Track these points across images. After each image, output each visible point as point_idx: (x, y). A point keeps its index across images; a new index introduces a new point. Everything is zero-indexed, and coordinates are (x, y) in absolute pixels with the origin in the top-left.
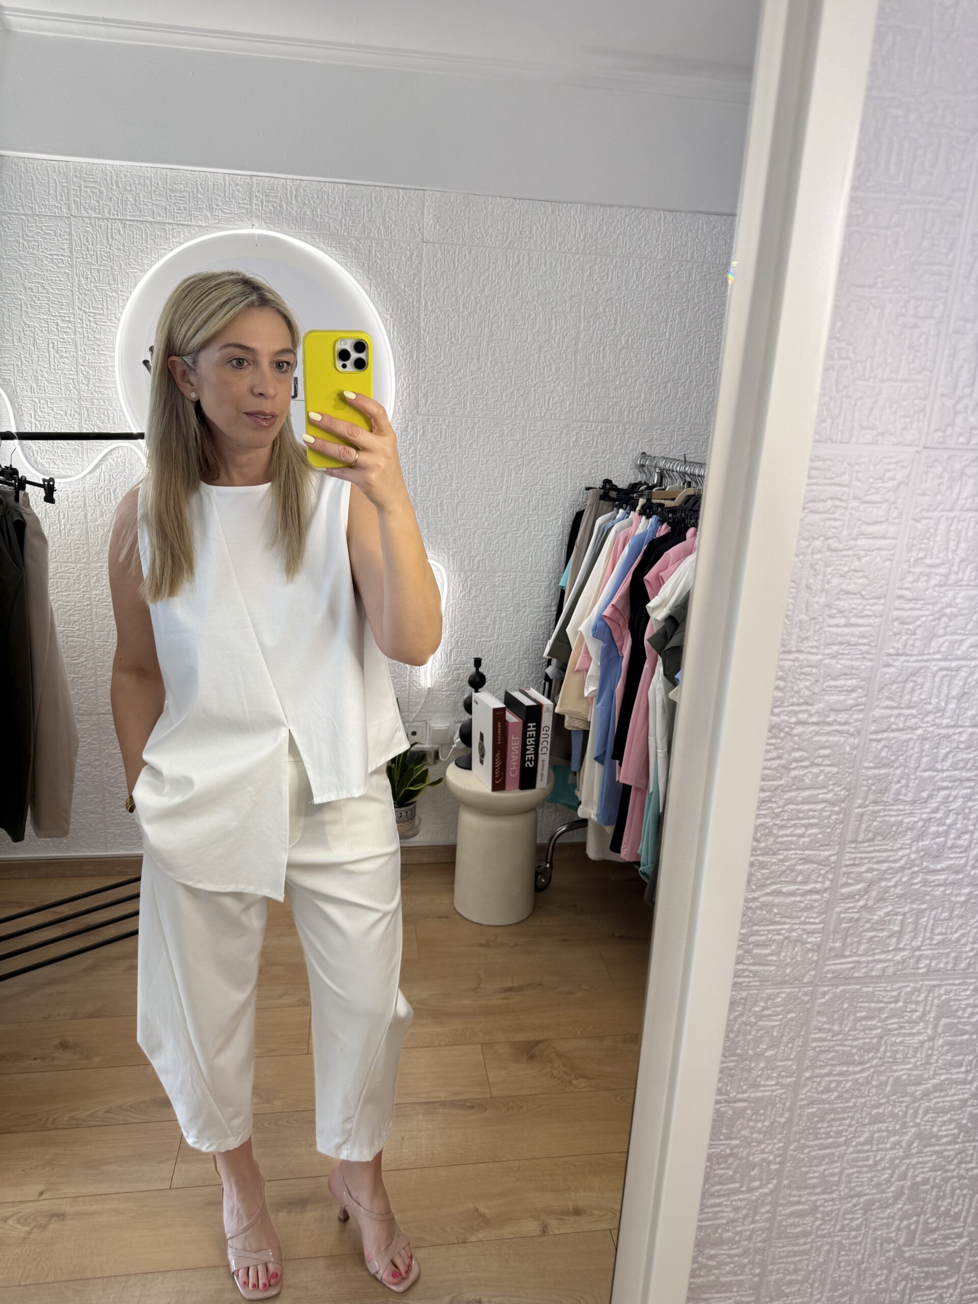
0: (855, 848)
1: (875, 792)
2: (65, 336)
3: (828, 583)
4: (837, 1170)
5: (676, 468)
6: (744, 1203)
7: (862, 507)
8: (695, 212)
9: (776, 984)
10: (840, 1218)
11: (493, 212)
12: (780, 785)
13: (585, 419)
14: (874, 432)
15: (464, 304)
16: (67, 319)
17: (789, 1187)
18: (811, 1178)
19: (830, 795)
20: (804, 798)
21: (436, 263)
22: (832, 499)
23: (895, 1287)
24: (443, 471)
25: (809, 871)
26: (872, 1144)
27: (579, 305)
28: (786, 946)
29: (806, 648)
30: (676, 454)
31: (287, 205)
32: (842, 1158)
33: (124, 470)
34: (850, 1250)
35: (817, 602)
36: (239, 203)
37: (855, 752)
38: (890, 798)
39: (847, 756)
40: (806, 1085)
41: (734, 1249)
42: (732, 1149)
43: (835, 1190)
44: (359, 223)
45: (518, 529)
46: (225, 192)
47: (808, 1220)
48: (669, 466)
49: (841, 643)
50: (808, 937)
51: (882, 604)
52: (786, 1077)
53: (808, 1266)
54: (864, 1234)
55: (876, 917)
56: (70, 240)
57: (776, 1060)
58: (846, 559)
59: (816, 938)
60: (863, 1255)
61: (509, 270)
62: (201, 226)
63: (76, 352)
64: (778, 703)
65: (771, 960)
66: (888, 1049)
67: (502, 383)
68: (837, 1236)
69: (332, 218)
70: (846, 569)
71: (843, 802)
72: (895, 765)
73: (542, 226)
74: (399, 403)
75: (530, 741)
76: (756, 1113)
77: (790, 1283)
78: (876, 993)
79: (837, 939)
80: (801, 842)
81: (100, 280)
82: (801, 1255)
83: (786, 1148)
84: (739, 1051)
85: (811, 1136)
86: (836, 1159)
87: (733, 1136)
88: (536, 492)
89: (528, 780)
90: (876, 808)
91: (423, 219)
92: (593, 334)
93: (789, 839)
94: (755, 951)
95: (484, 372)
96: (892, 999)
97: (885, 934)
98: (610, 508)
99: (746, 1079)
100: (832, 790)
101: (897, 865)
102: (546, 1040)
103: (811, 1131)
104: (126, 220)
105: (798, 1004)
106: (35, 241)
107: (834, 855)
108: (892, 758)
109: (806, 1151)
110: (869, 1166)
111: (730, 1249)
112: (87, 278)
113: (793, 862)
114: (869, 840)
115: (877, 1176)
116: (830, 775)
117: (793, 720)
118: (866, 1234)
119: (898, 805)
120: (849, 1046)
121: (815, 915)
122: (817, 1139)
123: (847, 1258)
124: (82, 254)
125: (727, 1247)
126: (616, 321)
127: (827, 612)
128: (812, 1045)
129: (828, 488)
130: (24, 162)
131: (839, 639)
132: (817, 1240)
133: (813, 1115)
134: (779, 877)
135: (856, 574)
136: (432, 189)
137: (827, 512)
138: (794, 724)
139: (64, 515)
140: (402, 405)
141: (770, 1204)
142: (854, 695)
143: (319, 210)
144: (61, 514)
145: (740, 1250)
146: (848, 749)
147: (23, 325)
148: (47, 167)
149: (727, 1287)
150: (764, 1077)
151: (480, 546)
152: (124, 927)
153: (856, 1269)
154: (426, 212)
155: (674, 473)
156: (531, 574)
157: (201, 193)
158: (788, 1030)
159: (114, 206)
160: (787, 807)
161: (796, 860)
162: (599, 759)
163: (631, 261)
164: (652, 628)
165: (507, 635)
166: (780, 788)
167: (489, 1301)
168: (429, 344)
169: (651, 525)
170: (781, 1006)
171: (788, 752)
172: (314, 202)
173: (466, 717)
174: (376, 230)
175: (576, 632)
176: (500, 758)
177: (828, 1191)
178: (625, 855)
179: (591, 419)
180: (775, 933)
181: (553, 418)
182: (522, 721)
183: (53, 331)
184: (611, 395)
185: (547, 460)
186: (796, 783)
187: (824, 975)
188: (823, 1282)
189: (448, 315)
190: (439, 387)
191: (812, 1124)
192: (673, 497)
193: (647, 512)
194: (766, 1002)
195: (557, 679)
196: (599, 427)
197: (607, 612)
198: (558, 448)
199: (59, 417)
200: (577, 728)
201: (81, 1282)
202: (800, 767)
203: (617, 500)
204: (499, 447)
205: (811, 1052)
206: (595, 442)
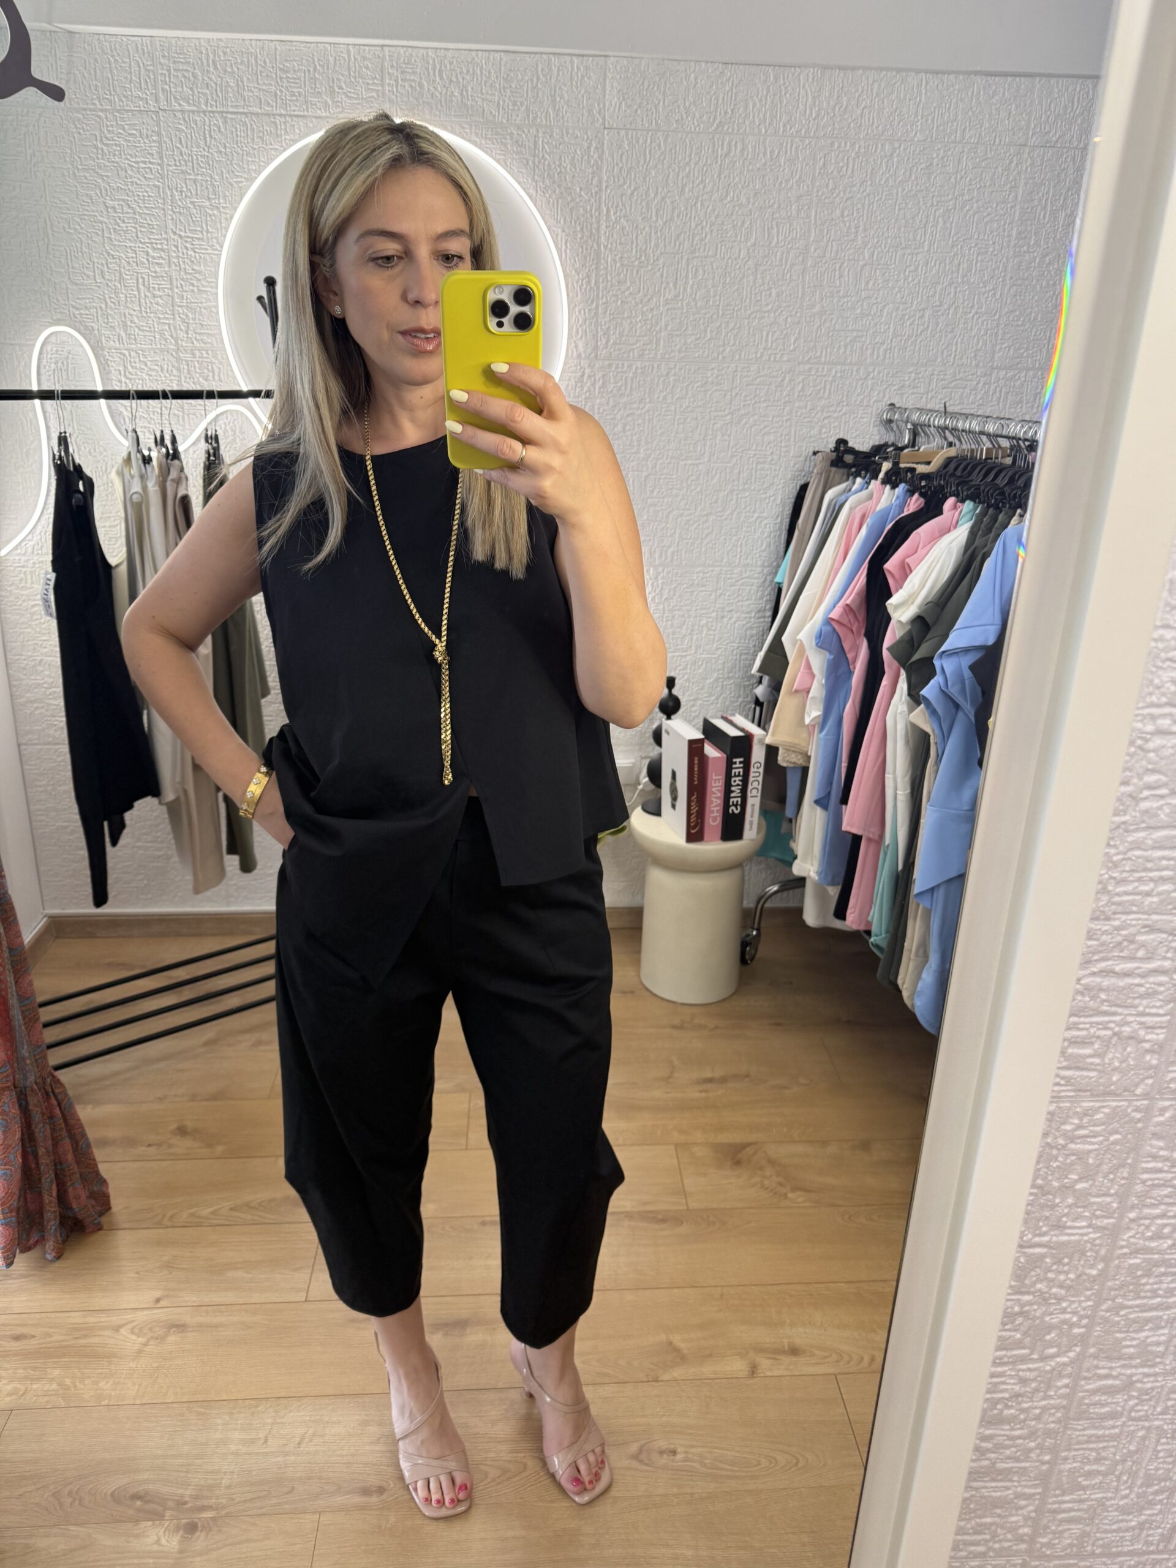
2: (158, 269)
4: (1163, 1338)
5: (934, 421)
6: (1032, 1375)
9: (1097, 1096)
10: (1163, 1398)
11: (696, 83)
12: (1124, 823)
13: (815, 361)
15: (657, 211)
16: (159, 246)
17: (1095, 1357)
18: (1128, 1347)
20: (1155, 841)
21: (621, 156)
24: (628, 433)
25: (1155, 944)
27: (809, 208)
28: (1115, 1045)
30: (936, 405)
31: (428, 84)
32: (1171, 1323)
33: (234, 440)
36: (368, 84)
40: (1129, 1229)
41: (1016, 1429)
42: (1022, 1306)
43: (1160, 1363)
44: (522, 105)
45: (724, 510)
46: (349, 69)
47: (1119, 1398)
48: (924, 418)
50: (1147, 1033)
52: (1103, 1217)
53: (1114, 1454)
56: (160, 142)
57: (1090, 1194)
59: (1157, 1034)
61: (717, 162)
62: (320, 117)
63: (171, 289)
65: (1092, 1064)
67: (706, 313)
68: (1157, 1419)
69: (487, 100)
73: (761, 100)
74: (573, 345)
75: (736, 781)
76: (1059, 1262)
77: (1089, 1474)
80: (1146, 903)
81: (197, 194)
82: (1106, 1441)
83: (1095, 1307)
84: (1039, 1182)
85: (1132, 1294)
86: (1163, 1324)
87: (1023, 1290)
88: (749, 460)
89: (732, 829)
91: (604, 96)
92: (827, 246)
93: (1131, 898)
94: (1070, 1051)
95: (682, 300)
98: (845, 477)
99: (1047, 1218)
102: (756, 1143)
103: (1131, 1287)
104: (227, 112)
105: (1126, 1123)
106: (116, 145)
109: (1122, 1313)
111: (1012, 1429)
112: (181, 192)
113: (1132, 930)
117: (1150, 728)
121: (1158, 1004)
122: (1139, 1298)
123: (1166, 1447)
124: (175, 160)
125: (1008, 1427)
126: (857, 228)
128: (1141, 1176)
130: (99, 39)
132: (1130, 1423)
133: (1137, 1267)
134: (1111, 951)
136: (616, 54)
138: (1151, 734)
140: (576, 349)
141: (1070, 1377)
143: (470, 89)
145: (1025, 1431)
147: (106, 256)
148: (127, 45)
149: (1006, 1474)
150: (1072, 1216)
151: (675, 532)
154: (608, 87)
155: (932, 429)
156: (739, 569)
157: (319, 73)
158: (1109, 1156)
159: (212, 94)
160: (1129, 854)
161: (1138, 927)
162: (821, 802)
163: (880, 146)
164: (894, 633)
165: (707, 647)
166: (1123, 826)
167: (686, 1452)
168: (611, 266)
169: (898, 497)
170: (1103, 1124)
171: (1138, 774)
172: (463, 79)
173: (654, 751)
174: (544, 114)
175: (795, 641)
176: (697, 802)
177: (1149, 1363)
178: (852, 921)
179: (823, 360)
180: (1100, 1026)
181: (772, 359)
182: (725, 756)
183: (143, 263)
184: (850, 328)
185: (764, 416)
186: (1145, 818)
187: (1166, 1085)
188: (1133, 1475)
189: (637, 227)
190: (624, 322)
191: (1134, 1278)
192: (929, 460)
193: (892, 479)
194: (1081, 1120)
195: (769, 702)
196: (834, 371)
197: (835, 614)
198: (778, 400)
199: (154, 374)
200: (794, 763)
201: (205, 1404)
202: (1154, 796)
203: (854, 467)
204: (701, 400)
205: (1140, 1186)
206: (827, 391)
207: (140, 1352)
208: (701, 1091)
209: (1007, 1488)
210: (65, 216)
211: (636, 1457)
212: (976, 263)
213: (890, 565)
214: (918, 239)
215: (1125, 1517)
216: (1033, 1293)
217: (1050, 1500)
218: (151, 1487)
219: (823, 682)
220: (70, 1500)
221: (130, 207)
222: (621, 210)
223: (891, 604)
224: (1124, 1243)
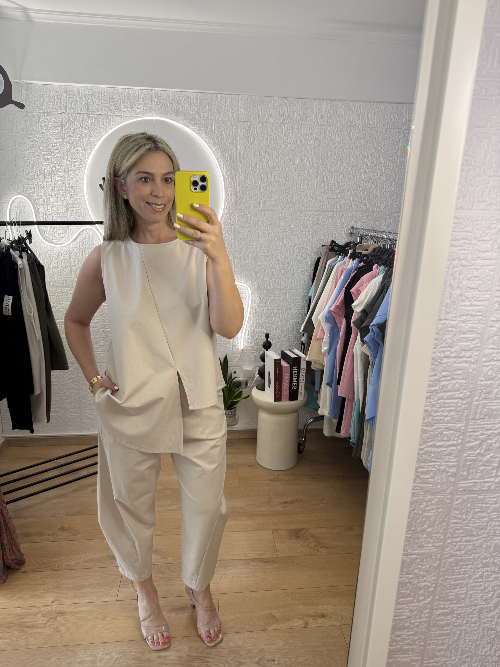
0: (474, 423)
1: (485, 393)
2: (60, 173)
3: (461, 283)
4: (464, 592)
5: (369, 234)
6: (415, 608)
7: (479, 243)
8: (378, 102)
9: (432, 494)
10: (466, 617)
11: (274, 105)
12: (436, 390)
13: (322, 210)
14: (485, 204)
15: (259, 153)
16: (60, 165)
17: (439, 600)
18: (451, 596)
19: (461, 395)
20: (448, 396)
21: (245, 132)
22: (462, 239)
23: (495, 653)
24: (249, 238)
25: (450, 435)
26: (482, 578)
27: (318, 152)
28: (438, 474)
29: (449, 317)
30: (370, 227)
31: (170, 104)
32: (467, 585)
33: (89, 240)
34: (471, 634)
35: (455, 293)
36: (146, 104)
37: (474, 372)
38: (493, 396)
39: (470, 374)
40: (448, 547)
41: (410, 632)
42: (409, 579)
43: (463, 602)
44: (206, 112)
45: (288, 267)
46: (138, 98)
47: (449, 617)
48: (365, 233)
49: (467, 315)
50: (449, 469)
51: (489, 294)
52: (438, 542)
53: (449, 641)
54: (478, 626)
55: (485, 459)
56: (62, 125)
57: (432, 533)
58: (470, 271)
59: (453, 469)
60: (478, 636)
61: (282, 134)
62: (127, 116)
63: (65, 181)
64: (436, 346)
65: (430, 481)
66: (492, 528)
67: (279, 192)
68: (464, 626)
69: (192, 110)
70: (470, 276)
71: (468, 398)
72: (496, 379)
73: (299, 111)
74: (226, 204)
75: (295, 376)
76: (422, 561)
77: (439, 650)
78: (485, 499)
79: (465, 470)
80: (446, 420)
81: (76, 145)
82: (445, 636)
83: (437, 579)
84: (413, 528)
85: (451, 574)
86: (464, 586)
87: (409, 573)
88: (297, 248)
89: (293, 396)
90: (486, 402)
91: (238, 109)
92: (326, 166)
93: (440, 418)
94: (421, 476)
95: (270, 187)
96: (494, 502)
97: (490, 468)
98: (335, 255)
99: (417, 543)
100: (463, 392)
101: (497, 432)
102: (305, 529)
103: (450, 571)
104: (89, 114)
105: (444, 504)
106: (44, 126)
107: (463, 426)
108: (494, 375)
109: (448, 581)
110: (481, 590)
111: (408, 632)
112: (70, 144)
113: (441, 430)
114: (482, 419)
115: (485, 595)
116: (461, 384)
117: (443, 355)
118: (479, 625)
119: (497, 400)
120: (471, 527)
121: (453, 458)
122: (454, 575)
123: (469, 638)
124: (68, 132)
125: (406, 631)
126: (337, 159)
127: (460, 298)
128: (451, 526)
129: (461, 233)
130: (39, 86)
131: (467, 313)
132: (454, 628)
133: (452, 562)
134: (434, 438)
135: (475, 279)
136: (243, 94)
137: (460, 246)
139: (60, 263)
140: (228, 205)
141: (429, 609)
142: (474, 342)
143: (186, 106)
144: (58, 263)
145: (413, 632)
146: (471, 370)
147: (39, 168)
148: (50, 88)
149: (407, 651)
150: (426, 542)
151: (268, 276)
152: (90, 470)
153: (474, 644)
154: (240, 106)
155: (368, 237)
156: (294, 291)
157: (126, 100)
158: (439, 518)
159: (83, 107)
160: (439, 401)
161: (444, 429)
162: (329, 384)
163: (345, 129)
164: (355, 316)
165: (282, 322)
166: (435, 391)
167: (279, 660)
168: (242, 174)
169: (355, 264)
170: (435, 505)
171: (440, 372)
172: (183, 102)
173: (261, 364)
174: (215, 116)
175: (317, 319)
176: (278, 385)
177: (460, 602)
178: (343, 433)
179: (325, 210)
180: (432, 467)
181: (305, 210)
182: (290, 366)
183: (54, 171)
184: (335, 197)
185: (302, 231)
186: (444, 389)
187: (458, 489)
188: (457, 650)
189: (252, 159)
190: (247, 195)
191: (451, 567)
192: (367, 249)
193: (353, 257)
194: (427, 503)
195: (307, 344)
196: (329, 214)
197: (332, 309)
198: (308, 225)
199: (58, 214)
200: (318, 368)
201: (73, 646)
202: (446, 380)
203: (338, 251)
204: (278, 225)
205: (451, 529)
206: (327, 222)
207: (46, 624)
208: (282, 507)
209: (408, 657)
210: (23, 153)
211: (258, 663)
212: (384, 172)
213: (352, 290)
214: (361, 163)
216: (413, 574)
217: (425, 662)
219: (329, 336)
221: (49, 149)
222: (245, 152)
223: (353, 305)
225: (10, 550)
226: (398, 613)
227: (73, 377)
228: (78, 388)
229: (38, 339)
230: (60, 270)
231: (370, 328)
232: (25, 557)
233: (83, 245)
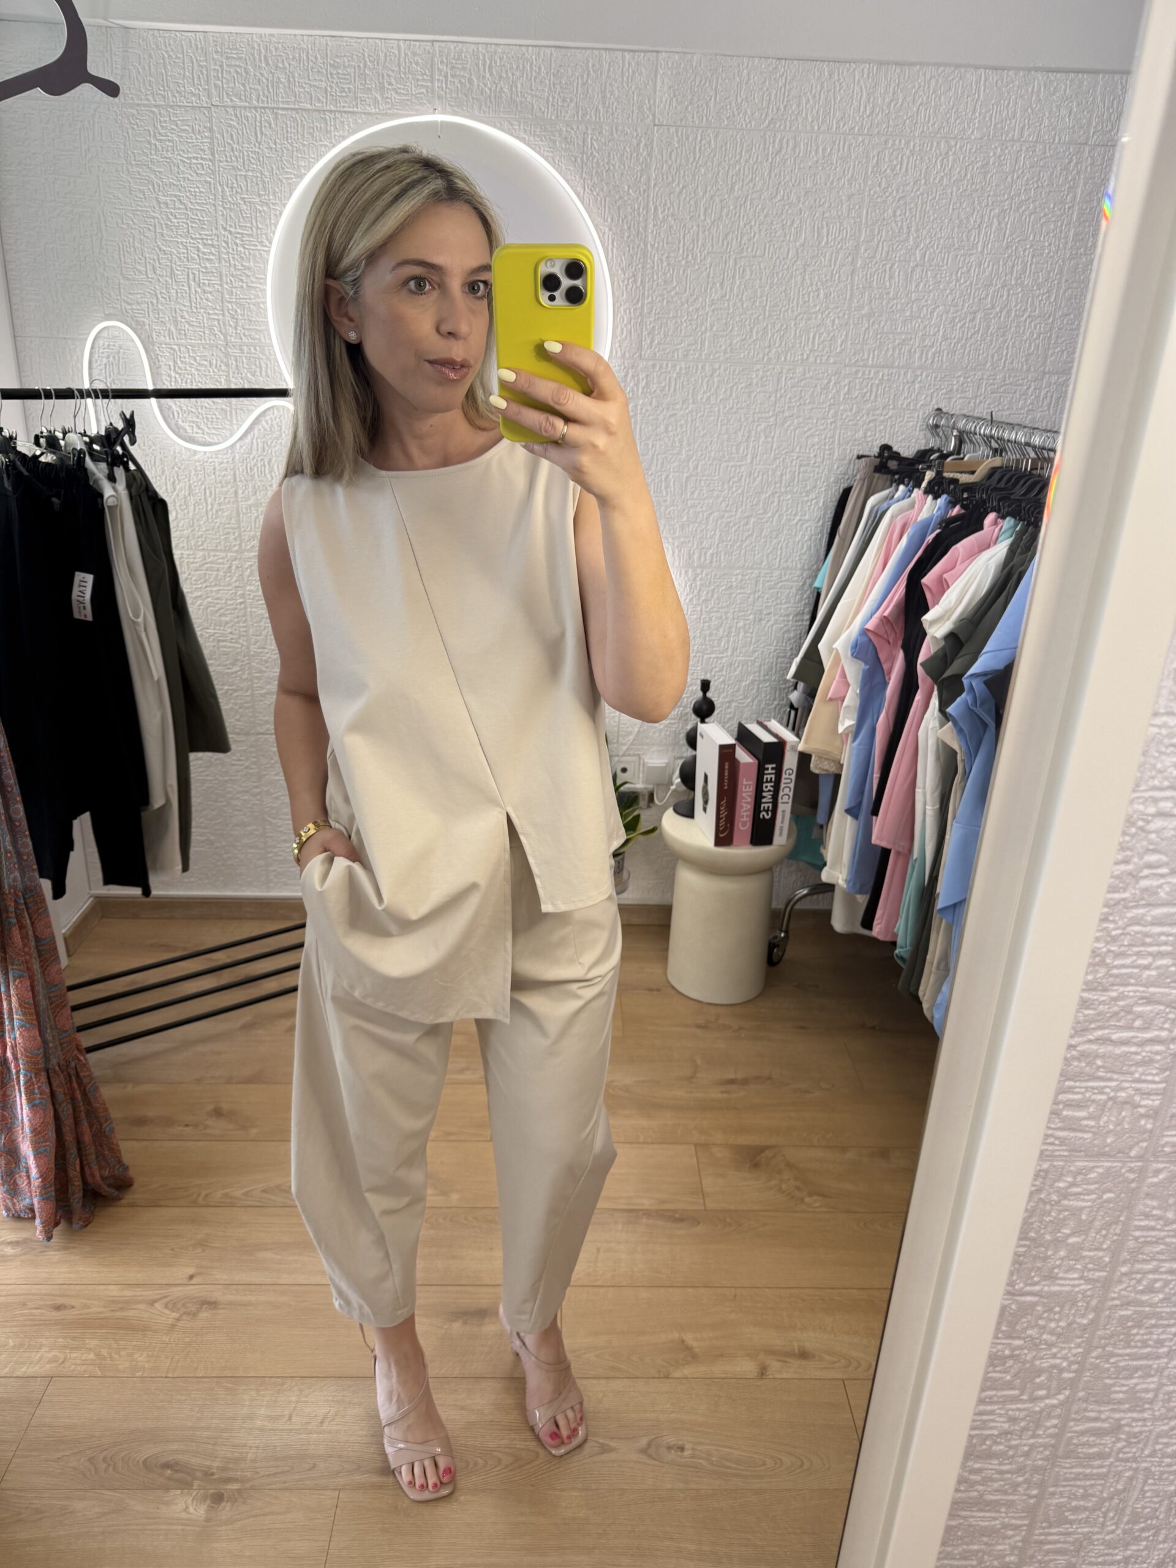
2: (208, 265)
4: (1152, 1386)
5: (980, 428)
6: (1023, 1414)
9: (1091, 1156)
10: (1151, 1443)
11: (749, 79)
12: (1123, 899)
13: (862, 363)
15: (706, 210)
16: (210, 242)
17: (1085, 1400)
18: (1117, 1392)
20: (1154, 918)
21: (671, 153)
24: (671, 434)
25: (1152, 1015)
27: (860, 207)
28: (1110, 1109)
30: (982, 411)
31: (478, 80)
32: (1161, 1372)
33: (281, 436)
34: (1160, 1479)
36: (418, 80)
40: (1120, 1282)
41: (1005, 1464)
42: (1012, 1350)
43: (1148, 1409)
44: (571, 101)
45: (765, 512)
46: (399, 65)
47: (1108, 1440)
48: (970, 426)
50: (1142, 1099)
52: (1094, 1270)
53: (1102, 1492)
56: (211, 138)
57: (1082, 1249)
59: (1153, 1100)
61: (767, 160)
62: (369, 113)
63: (221, 285)
65: (1087, 1126)
67: (752, 314)
68: (1146, 1461)
69: (537, 96)
73: (814, 97)
74: (617, 345)
75: (768, 787)
76: (1050, 1310)
77: (1076, 1510)
80: (1144, 976)
81: (247, 190)
82: (1093, 1479)
83: (1086, 1354)
84: (1032, 1234)
85: (1122, 1343)
86: (1153, 1372)
87: (1014, 1335)
88: (792, 462)
89: (762, 833)
91: (655, 92)
92: (878, 246)
93: (1128, 971)
95: (729, 300)
98: (888, 483)
99: (1039, 1268)
102: (775, 1146)
103: (1122, 1337)
104: (278, 108)
105: (1119, 1183)
106: (169, 141)
109: (1112, 1360)
111: (1000, 1464)
112: (232, 188)
113: (1130, 1001)
117: (1152, 810)
121: (1154, 1072)
122: (1129, 1347)
124: (226, 157)
125: (997, 1462)
126: (909, 228)
128: (1134, 1233)
130: (153, 35)
132: (1118, 1464)
133: (1128, 1318)
134: (1108, 1021)
136: (668, 49)
138: (1153, 816)
139: (211, 492)
140: (620, 346)
141: (1059, 1418)
143: (519, 85)
144: (208, 491)
145: (1014, 1466)
147: (158, 251)
148: (181, 41)
149: (994, 1506)
150: (1064, 1268)
151: (715, 534)
154: (659, 83)
155: (978, 437)
156: (778, 572)
157: (369, 68)
158: (1102, 1213)
159: (263, 90)
160: (1129, 929)
161: (1136, 999)
162: (852, 811)
163: (935, 144)
164: (929, 648)
165: (744, 650)
166: (1122, 903)
167: (693, 1449)
168: (658, 265)
169: (939, 508)
170: (1096, 1183)
171: (1139, 854)
172: (513, 75)
173: (689, 752)
174: (594, 110)
175: (831, 650)
176: (727, 807)
177: (1138, 1409)
178: (878, 930)
179: (870, 362)
180: (1096, 1091)
181: (818, 361)
182: (756, 761)
183: (193, 258)
184: (898, 330)
185: (808, 419)
186: (1146, 896)
187: (1160, 1149)
188: (1120, 1512)
189: (685, 226)
190: (669, 322)
191: (1124, 1328)
192: (973, 469)
193: (934, 490)
194: (1075, 1179)
195: (804, 708)
196: (880, 374)
197: (870, 626)
198: (823, 403)
199: (203, 369)
200: (827, 770)
201: (233, 1379)
202: (1155, 874)
203: (897, 473)
204: (745, 401)
205: (1132, 1242)
206: (874, 394)
207: (173, 1326)
208: (723, 1092)
209: (995, 1519)
210: (117, 211)
211: (644, 1451)
212: (1031, 265)
213: (927, 580)
214: (972, 239)
215: (1110, 1551)
216: (1024, 1338)
217: (1037, 1532)
218: (180, 1457)
219: (858, 691)
220: (104, 1465)
221: (181, 203)
222: (669, 209)
223: (926, 620)
224: (1116, 1295)
225: (97, 1157)
226: (978, 1423)
227: (247, 764)
228: (258, 790)
229: (156, 678)
230: (212, 509)
231: (965, 681)
232: (132, 1173)
233: (267, 448)
